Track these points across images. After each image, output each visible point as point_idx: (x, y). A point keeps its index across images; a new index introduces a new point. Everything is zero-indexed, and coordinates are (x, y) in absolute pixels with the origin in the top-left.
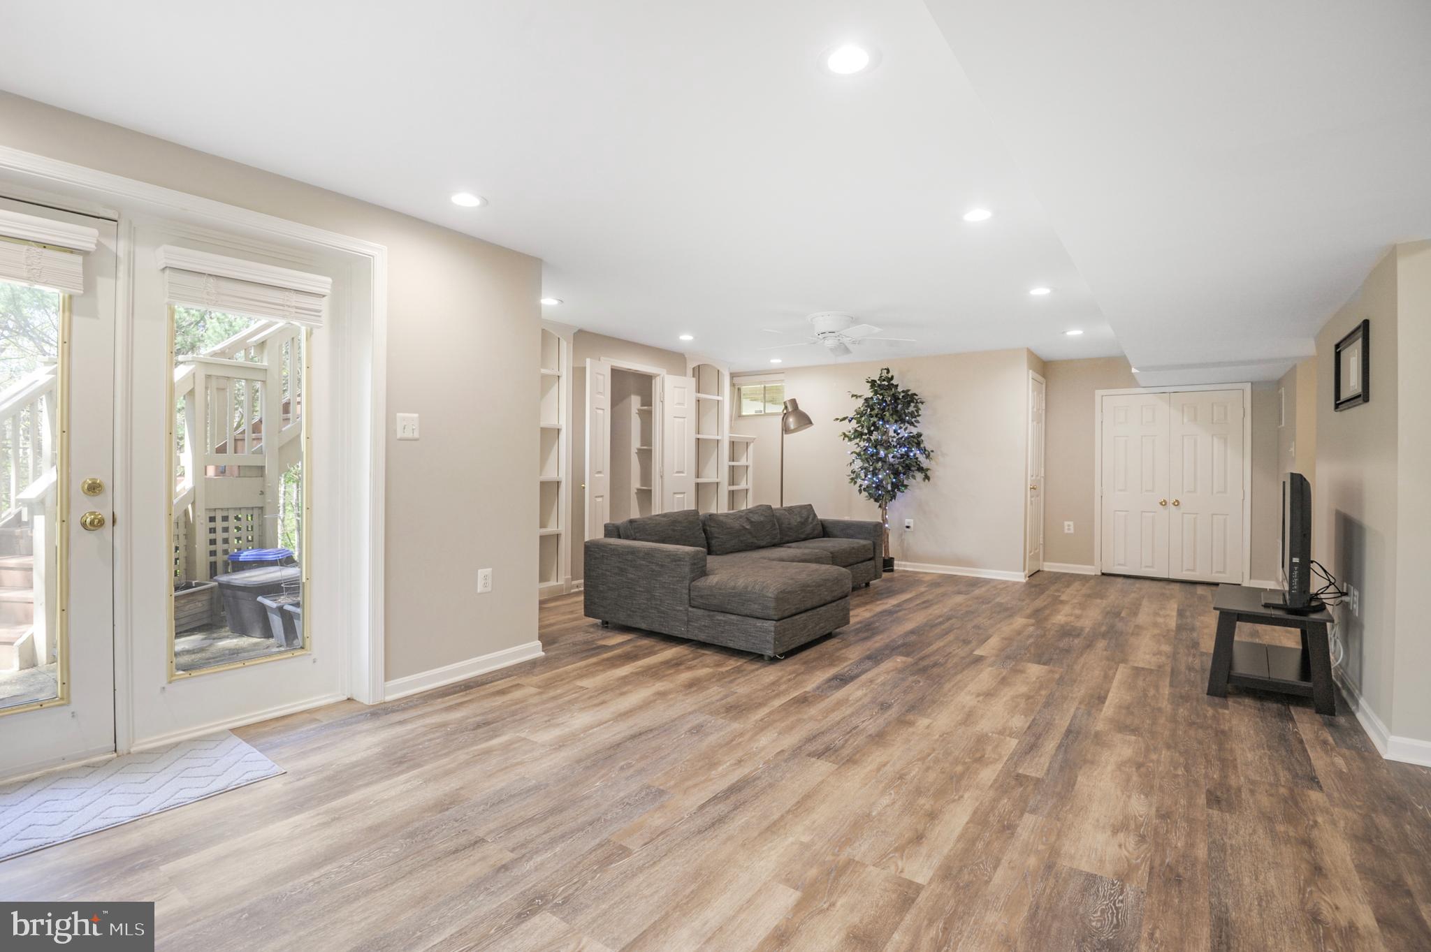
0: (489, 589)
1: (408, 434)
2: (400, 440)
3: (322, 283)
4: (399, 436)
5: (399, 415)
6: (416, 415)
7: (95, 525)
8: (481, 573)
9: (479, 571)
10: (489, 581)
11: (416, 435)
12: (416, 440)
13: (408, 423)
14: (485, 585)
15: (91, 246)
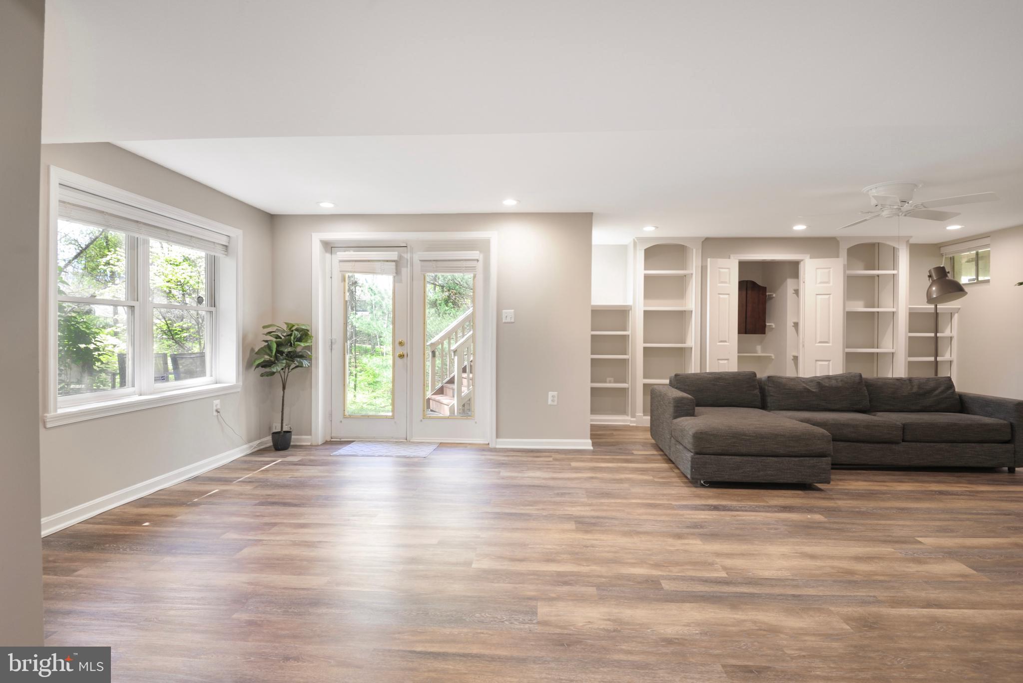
0: (555, 403)
1: (508, 320)
2: (505, 323)
3: (475, 254)
4: (504, 321)
5: (504, 311)
6: (513, 310)
7: (401, 356)
8: (551, 394)
9: (550, 393)
10: (556, 399)
11: (513, 320)
12: (512, 323)
13: (508, 314)
14: (553, 401)
15: (396, 258)
